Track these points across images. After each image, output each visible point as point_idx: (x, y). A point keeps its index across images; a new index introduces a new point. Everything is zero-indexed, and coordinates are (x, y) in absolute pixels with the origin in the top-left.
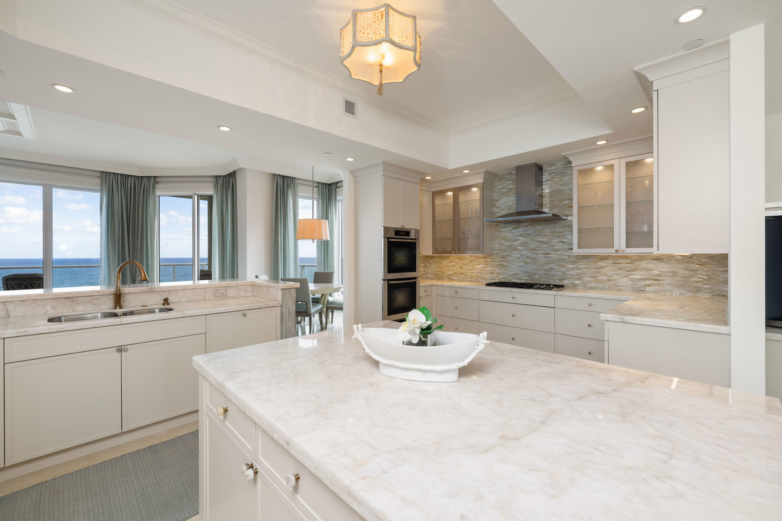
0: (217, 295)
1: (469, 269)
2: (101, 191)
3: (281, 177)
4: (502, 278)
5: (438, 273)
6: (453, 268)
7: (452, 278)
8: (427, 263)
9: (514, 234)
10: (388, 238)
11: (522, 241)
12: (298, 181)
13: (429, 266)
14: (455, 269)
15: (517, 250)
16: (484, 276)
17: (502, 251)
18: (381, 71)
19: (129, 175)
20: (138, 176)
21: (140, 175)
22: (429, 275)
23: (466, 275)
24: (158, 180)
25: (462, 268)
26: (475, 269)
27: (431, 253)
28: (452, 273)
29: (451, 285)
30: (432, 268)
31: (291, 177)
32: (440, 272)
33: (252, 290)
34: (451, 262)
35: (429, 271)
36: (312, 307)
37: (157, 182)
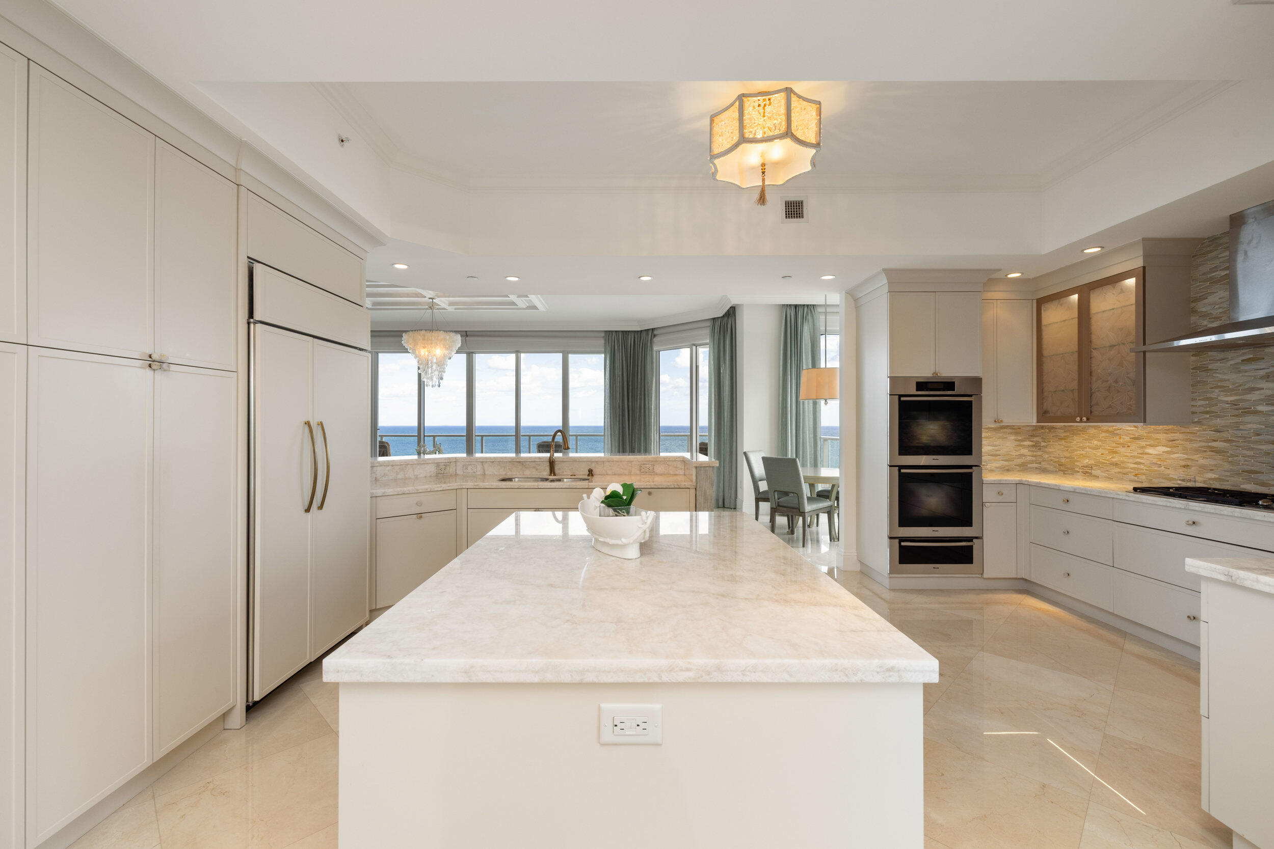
0: (643, 470)
1: (1132, 455)
2: (605, 353)
3: (793, 308)
4: (1214, 479)
5: (1063, 460)
6: (1094, 452)
7: (1094, 472)
8: (1041, 440)
9: (1246, 374)
10: (900, 396)
11: (1270, 392)
12: (820, 310)
13: (1046, 447)
14: (1099, 454)
15: (1256, 412)
16: (1168, 472)
17: (1213, 416)
18: (763, 173)
19: (629, 331)
20: (638, 331)
21: (639, 329)
22: (1045, 465)
23: (1124, 468)
24: (656, 332)
25: (1116, 452)
26: (1145, 456)
27: (1035, 420)
28: (1093, 462)
29: (1056, 485)
30: (1050, 450)
31: (808, 305)
32: (1067, 460)
33: (683, 467)
34: (1090, 440)
35: (1046, 456)
36: (808, 502)
37: (655, 336)
